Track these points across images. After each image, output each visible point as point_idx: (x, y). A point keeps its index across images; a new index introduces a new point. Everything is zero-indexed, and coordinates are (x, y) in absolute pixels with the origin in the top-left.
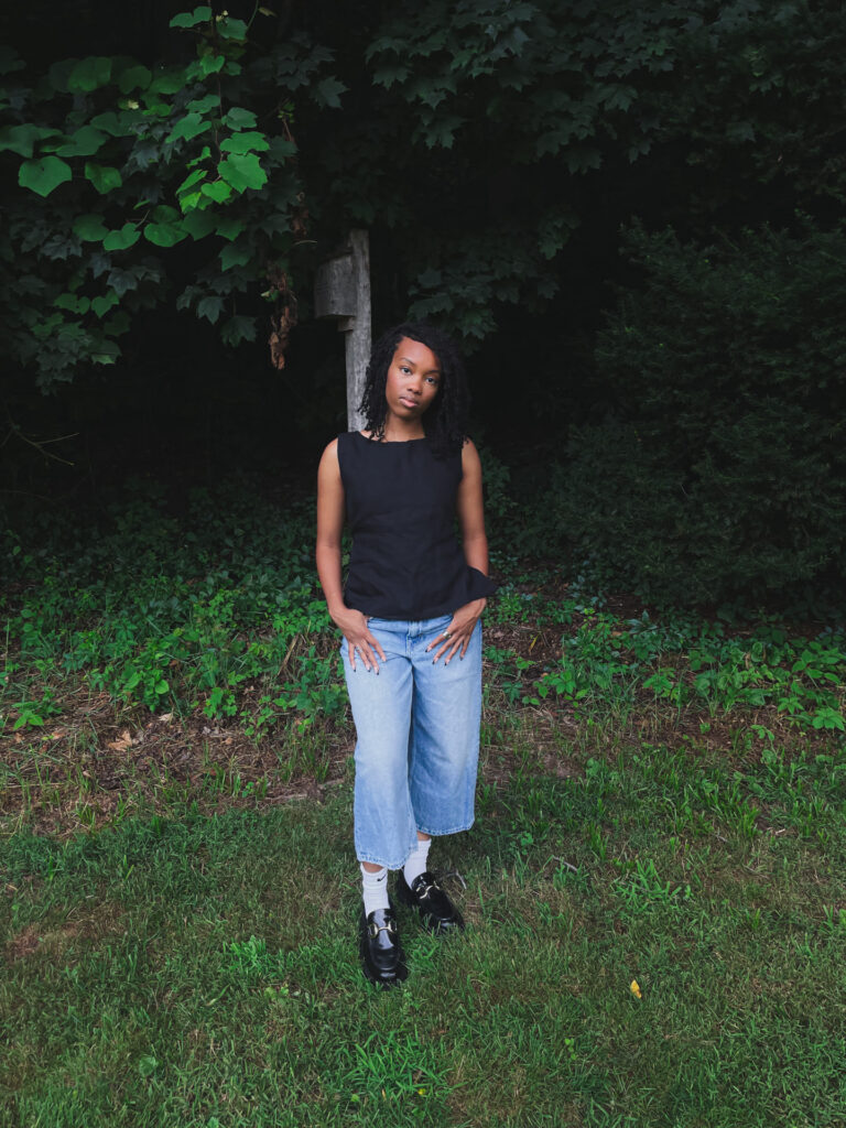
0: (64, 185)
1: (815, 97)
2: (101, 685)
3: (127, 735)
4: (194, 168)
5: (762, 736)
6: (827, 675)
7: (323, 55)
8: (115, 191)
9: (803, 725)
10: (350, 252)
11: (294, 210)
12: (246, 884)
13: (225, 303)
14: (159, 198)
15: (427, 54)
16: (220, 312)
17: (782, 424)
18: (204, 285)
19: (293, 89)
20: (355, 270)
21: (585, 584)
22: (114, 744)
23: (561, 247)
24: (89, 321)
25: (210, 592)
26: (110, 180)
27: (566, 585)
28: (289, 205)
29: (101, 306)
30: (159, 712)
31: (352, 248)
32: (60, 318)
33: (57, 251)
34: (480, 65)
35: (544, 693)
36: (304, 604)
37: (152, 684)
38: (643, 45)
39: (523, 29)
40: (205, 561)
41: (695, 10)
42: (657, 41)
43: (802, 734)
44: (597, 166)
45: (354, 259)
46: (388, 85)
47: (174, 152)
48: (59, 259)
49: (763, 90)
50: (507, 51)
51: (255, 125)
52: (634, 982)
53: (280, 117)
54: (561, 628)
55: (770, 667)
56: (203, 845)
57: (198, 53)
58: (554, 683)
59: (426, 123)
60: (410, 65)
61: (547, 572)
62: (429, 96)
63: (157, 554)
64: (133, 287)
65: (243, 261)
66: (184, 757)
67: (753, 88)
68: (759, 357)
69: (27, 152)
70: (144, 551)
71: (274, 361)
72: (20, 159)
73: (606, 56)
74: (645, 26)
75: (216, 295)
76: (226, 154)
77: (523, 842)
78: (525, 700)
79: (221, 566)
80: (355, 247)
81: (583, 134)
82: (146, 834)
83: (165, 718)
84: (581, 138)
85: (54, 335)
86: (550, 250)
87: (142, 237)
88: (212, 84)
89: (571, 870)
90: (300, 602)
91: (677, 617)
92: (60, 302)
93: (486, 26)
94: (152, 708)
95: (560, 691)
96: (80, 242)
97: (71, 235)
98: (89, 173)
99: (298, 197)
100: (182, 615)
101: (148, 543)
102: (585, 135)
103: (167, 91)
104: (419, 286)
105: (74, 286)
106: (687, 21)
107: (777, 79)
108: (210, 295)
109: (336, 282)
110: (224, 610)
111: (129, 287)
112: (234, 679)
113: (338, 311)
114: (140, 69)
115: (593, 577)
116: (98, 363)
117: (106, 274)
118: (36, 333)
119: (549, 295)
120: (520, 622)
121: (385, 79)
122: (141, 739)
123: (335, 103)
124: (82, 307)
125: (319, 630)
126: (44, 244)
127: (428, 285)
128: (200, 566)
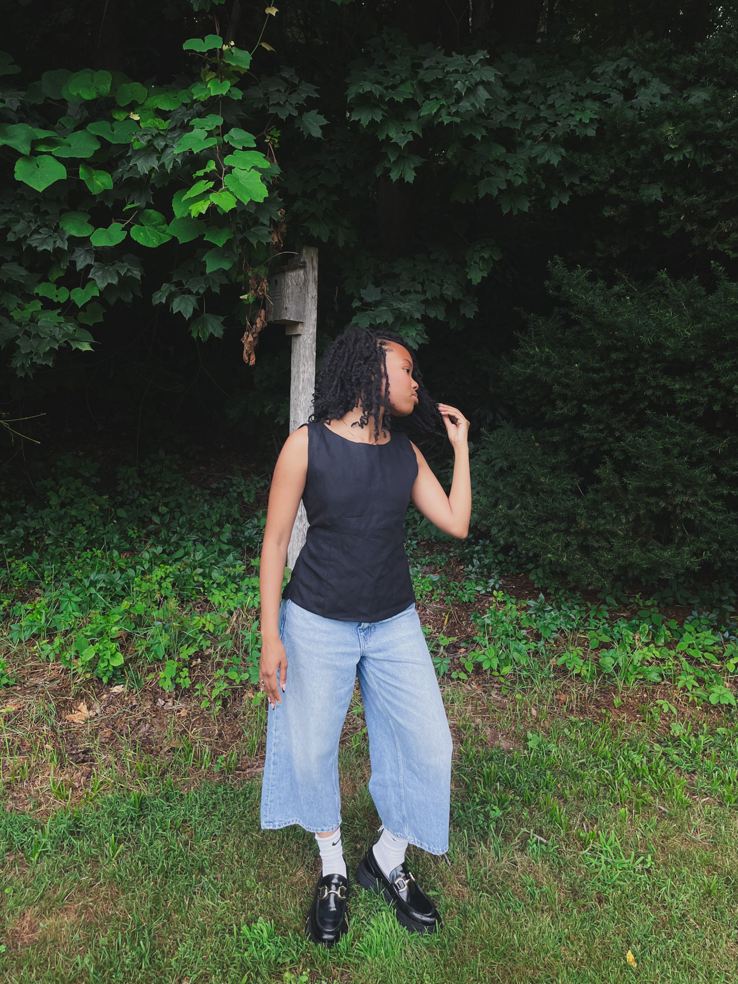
0: (60, 182)
1: (719, 169)
2: (52, 657)
3: (83, 707)
4: (199, 179)
5: (666, 710)
6: (706, 654)
7: (308, 91)
8: (106, 192)
9: (700, 700)
10: (303, 266)
11: (274, 224)
12: (237, 861)
13: (200, 302)
14: (147, 203)
15: (401, 100)
16: (194, 308)
17: (678, 439)
18: (179, 284)
19: (284, 118)
20: (306, 280)
21: (479, 568)
22: (71, 716)
23: (486, 275)
24: (69, 310)
25: (146, 566)
26: (101, 182)
27: (462, 567)
28: (271, 220)
29: (80, 297)
30: (110, 683)
31: (305, 263)
32: (38, 305)
33: (43, 243)
34: (449, 114)
35: (470, 668)
36: (238, 580)
37: (108, 656)
38: (573, 112)
39: (485, 88)
40: (134, 536)
41: (615, 88)
42: (583, 111)
43: (699, 708)
44: (526, 210)
45: (306, 273)
46: (365, 122)
47: (175, 161)
48: (45, 250)
49: (675, 159)
50: (473, 105)
51: (255, 145)
52: (630, 952)
53: (266, 141)
54: (466, 606)
55: (657, 647)
56: (185, 821)
57: (202, 75)
58: (480, 659)
59: (392, 160)
60: (386, 108)
61: (444, 556)
62: (398, 136)
63: (89, 528)
64: (115, 281)
65: (227, 266)
66: (143, 729)
67: (667, 157)
68: (662, 381)
69: (25, 149)
70: (74, 525)
71: (245, 357)
72: (16, 155)
73: (537, 119)
74: (573, 97)
75: (190, 293)
76: (230, 169)
77: (492, 814)
78: (454, 675)
79: (150, 542)
80: (307, 261)
81: (519, 182)
82: (128, 810)
83: (117, 689)
84: (516, 185)
85: (33, 320)
86: (476, 277)
87: (128, 236)
88: (212, 105)
89: (541, 842)
90: (233, 579)
91: (566, 600)
92: (42, 290)
93: (456, 82)
94: (105, 680)
95: (485, 666)
96: (67, 237)
97: (57, 229)
98: (82, 173)
99: (279, 213)
100: (123, 589)
101: (79, 518)
102: (520, 183)
103: (165, 107)
104: (361, 299)
105: (55, 275)
106: (609, 96)
107: (688, 151)
108: (183, 293)
109: (289, 291)
110: (164, 585)
111: (110, 281)
112: (186, 652)
113: (290, 316)
114: (137, 86)
115: (487, 561)
116: (77, 349)
117: (89, 267)
118: (16, 318)
119: (470, 315)
120: (431, 601)
121: (364, 118)
122: (98, 711)
123: (317, 133)
124: (62, 296)
125: (257, 605)
126: (31, 235)
127: (369, 300)
128: (130, 540)
